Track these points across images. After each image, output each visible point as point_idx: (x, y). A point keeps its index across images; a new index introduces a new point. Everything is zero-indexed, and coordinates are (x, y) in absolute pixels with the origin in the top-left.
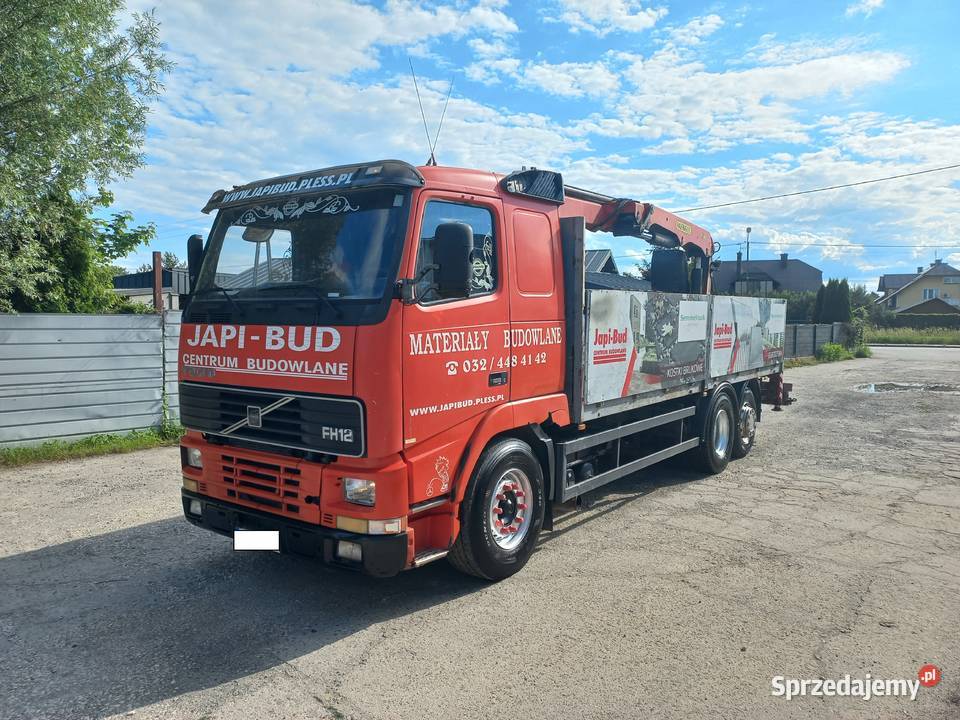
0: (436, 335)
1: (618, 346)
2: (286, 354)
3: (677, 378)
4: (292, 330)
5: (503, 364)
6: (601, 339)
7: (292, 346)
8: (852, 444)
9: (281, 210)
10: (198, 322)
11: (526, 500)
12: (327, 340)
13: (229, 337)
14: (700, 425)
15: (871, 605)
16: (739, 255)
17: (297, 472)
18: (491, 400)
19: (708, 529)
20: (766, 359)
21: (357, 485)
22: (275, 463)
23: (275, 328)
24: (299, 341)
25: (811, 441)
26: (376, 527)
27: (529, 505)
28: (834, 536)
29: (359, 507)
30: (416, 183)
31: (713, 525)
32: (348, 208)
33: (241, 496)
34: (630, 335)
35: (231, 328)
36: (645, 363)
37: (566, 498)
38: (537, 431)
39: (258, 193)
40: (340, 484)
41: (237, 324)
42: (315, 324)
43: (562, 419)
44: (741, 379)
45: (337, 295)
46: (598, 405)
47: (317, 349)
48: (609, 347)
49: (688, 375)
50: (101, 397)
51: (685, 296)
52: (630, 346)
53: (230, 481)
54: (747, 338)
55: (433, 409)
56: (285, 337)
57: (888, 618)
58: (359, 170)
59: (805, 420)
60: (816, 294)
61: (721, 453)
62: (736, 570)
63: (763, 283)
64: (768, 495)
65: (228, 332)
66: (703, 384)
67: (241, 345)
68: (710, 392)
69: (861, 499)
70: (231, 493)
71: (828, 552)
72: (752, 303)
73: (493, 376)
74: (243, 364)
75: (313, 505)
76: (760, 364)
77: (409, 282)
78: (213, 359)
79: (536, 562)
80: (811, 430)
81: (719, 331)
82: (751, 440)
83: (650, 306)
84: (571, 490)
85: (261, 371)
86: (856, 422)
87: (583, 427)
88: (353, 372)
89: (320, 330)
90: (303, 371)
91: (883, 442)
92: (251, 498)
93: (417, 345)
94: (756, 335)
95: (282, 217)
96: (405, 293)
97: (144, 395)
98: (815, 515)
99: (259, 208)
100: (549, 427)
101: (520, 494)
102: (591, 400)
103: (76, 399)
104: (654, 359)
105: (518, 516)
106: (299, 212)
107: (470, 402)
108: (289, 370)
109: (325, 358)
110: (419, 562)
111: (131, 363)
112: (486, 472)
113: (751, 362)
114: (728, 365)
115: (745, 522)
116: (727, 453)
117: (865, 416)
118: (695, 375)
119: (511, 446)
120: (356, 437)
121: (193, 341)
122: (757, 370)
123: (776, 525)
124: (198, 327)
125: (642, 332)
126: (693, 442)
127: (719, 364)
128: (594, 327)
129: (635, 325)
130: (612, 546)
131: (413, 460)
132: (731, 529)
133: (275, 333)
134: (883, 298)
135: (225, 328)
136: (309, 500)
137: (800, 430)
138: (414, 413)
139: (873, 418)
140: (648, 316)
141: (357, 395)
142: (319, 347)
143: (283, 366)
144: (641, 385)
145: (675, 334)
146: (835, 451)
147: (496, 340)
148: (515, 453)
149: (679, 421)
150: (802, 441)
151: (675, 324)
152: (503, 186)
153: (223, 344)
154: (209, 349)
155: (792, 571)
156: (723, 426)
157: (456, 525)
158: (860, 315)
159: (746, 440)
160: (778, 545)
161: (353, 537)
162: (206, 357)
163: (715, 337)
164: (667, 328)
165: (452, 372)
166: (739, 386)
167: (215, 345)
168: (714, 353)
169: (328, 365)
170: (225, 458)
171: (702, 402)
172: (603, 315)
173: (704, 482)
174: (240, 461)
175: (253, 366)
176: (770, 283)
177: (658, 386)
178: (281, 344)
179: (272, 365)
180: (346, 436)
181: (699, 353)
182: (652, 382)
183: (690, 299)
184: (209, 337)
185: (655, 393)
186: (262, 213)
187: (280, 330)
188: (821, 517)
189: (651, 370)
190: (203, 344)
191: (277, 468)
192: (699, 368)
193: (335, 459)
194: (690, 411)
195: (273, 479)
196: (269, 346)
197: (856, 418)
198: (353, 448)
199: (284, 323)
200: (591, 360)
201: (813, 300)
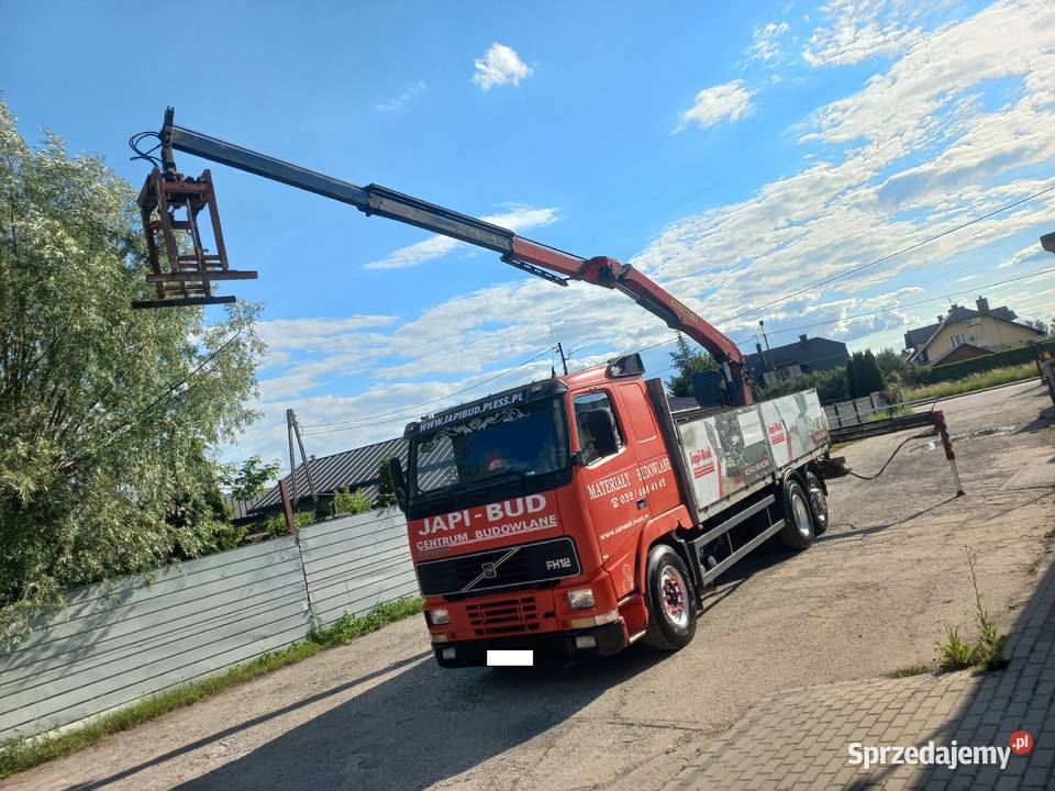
0: (601, 483)
1: (707, 461)
2: (506, 520)
3: (753, 474)
4: (507, 503)
5: (643, 493)
6: (696, 459)
7: (509, 513)
8: (911, 501)
9: (467, 426)
10: (424, 517)
11: (681, 588)
12: (536, 503)
13: (457, 521)
14: (781, 509)
15: (937, 595)
16: (758, 346)
17: (532, 599)
18: (640, 520)
19: (815, 584)
20: (815, 442)
21: (579, 596)
22: (511, 598)
23: (493, 505)
24: (514, 509)
25: (877, 506)
26: (600, 620)
27: (684, 590)
28: (907, 564)
29: (583, 609)
30: (565, 390)
31: (817, 581)
32: (521, 415)
33: (488, 631)
34: (713, 452)
35: (457, 514)
36: (728, 469)
37: (706, 582)
38: (674, 535)
39: (450, 419)
40: (566, 598)
41: (460, 509)
42: (523, 495)
43: (688, 524)
44: (801, 463)
45: (533, 473)
46: (706, 508)
47: (530, 511)
48: (702, 463)
49: (760, 471)
50: (261, 619)
51: (740, 410)
52: (714, 459)
53: (477, 623)
54: (795, 429)
55: (612, 533)
56: (503, 509)
57: (948, 599)
58: (524, 390)
59: (867, 492)
60: (845, 368)
61: (806, 532)
62: (843, 601)
63: (790, 368)
64: (851, 553)
65: (455, 518)
66: (773, 475)
67: (468, 523)
68: (781, 480)
69: (923, 538)
70: (479, 632)
71: (905, 575)
72: (789, 401)
73: (639, 503)
74: (472, 536)
75: (551, 618)
76: (812, 446)
77: (579, 453)
78: (445, 540)
79: (699, 634)
80: (875, 497)
81: (772, 430)
82: (826, 517)
83: (719, 426)
84: (708, 576)
85: (488, 537)
86: (912, 481)
87: (701, 527)
88: (560, 520)
89: (529, 499)
90: (522, 528)
91: (936, 492)
92: (497, 630)
93: (594, 492)
94: (801, 425)
95: (470, 431)
96: (578, 460)
97: (294, 609)
98: (890, 555)
99: (449, 429)
100: (681, 531)
101: (676, 584)
102: (702, 506)
103: (244, 625)
104: (734, 465)
105: (679, 600)
106: (484, 425)
107: (630, 524)
108: (511, 531)
109: (536, 516)
110: (632, 639)
111: (279, 583)
112: (653, 572)
113: (804, 447)
114: (787, 455)
115: (839, 574)
116: (810, 530)
117: (919, 474)
118: (766, 469)
119: (661, 551)
120: (573, 563)
121: (424, 531)
122: (811, 453)
123: (863, 569)
124: (426, 521)
125: (720, 447)
126: (780, 524)
127: (780, 456)
128: (688, 453)
129: (713, 442)
130: (749, 611)
131: (610, 570)
132: (831, 580)
133: (494, 509)
134: (914, 354)
135: (450, 516)
136: (547, 615)
137: (866, 500)
138: (602, 537)
139: (926, 475)
140: (720, 433)
141: (567, 533)
142: (531, 509)
143: (505, 529)
144: (731, 487)
145: (742, 441)
146: (898, 509)
147: (633, 478)
148: (666, 555)
149: (764, 511)
150: (869, 508)
151: (739, 434)
152: (609, 374)
153: (452, 527)
154: (440, 533)
155: (881, 592)
156: (800, 509)
157: (646, 609)
158: (894, 380)
159: (822, 518)
160: (868, 580)
161: (585, 632)
162: (439, 539)
163: (770, 436)
164: (735, 439)
165: (616, 506)
166: (801, 469)
167: (445, 529)
168: (775, 448)
169: (540, 519)
170: (469, 608)
171: (776, 489)
172: (692, 442)
173: (799, 557)
174: (482, 606)
175: (480, 536)
176: (797, 367)
177: (742, 485)
178: (501, 515)
179: (496, 531)
180: (566, 563)
181: (762, 451)
182: (737, 482)
183: (744, 412)
184: (438, 524)
185: (741, 490)
186: (453, 432)
187: (498, 506)
188: (896, 555)
189: (734, 473)
190: (434, 531)
191: (516, 602)
192: (767, 463)
193: (558, 581)
194: (770, 499)
195: (514, 610)
196: (491, 518)
197: (911, 478)
198: (572, 570)
199: (500, 500)
200: (693, 476)
201: (844, 375)
